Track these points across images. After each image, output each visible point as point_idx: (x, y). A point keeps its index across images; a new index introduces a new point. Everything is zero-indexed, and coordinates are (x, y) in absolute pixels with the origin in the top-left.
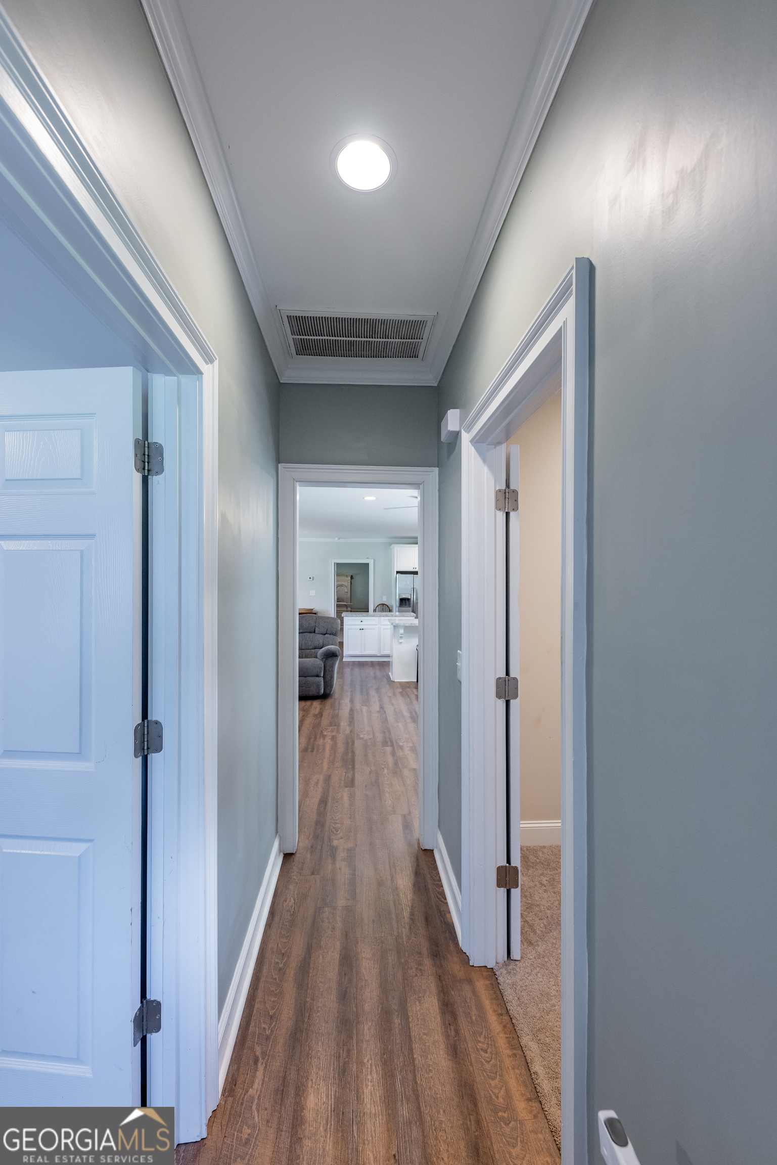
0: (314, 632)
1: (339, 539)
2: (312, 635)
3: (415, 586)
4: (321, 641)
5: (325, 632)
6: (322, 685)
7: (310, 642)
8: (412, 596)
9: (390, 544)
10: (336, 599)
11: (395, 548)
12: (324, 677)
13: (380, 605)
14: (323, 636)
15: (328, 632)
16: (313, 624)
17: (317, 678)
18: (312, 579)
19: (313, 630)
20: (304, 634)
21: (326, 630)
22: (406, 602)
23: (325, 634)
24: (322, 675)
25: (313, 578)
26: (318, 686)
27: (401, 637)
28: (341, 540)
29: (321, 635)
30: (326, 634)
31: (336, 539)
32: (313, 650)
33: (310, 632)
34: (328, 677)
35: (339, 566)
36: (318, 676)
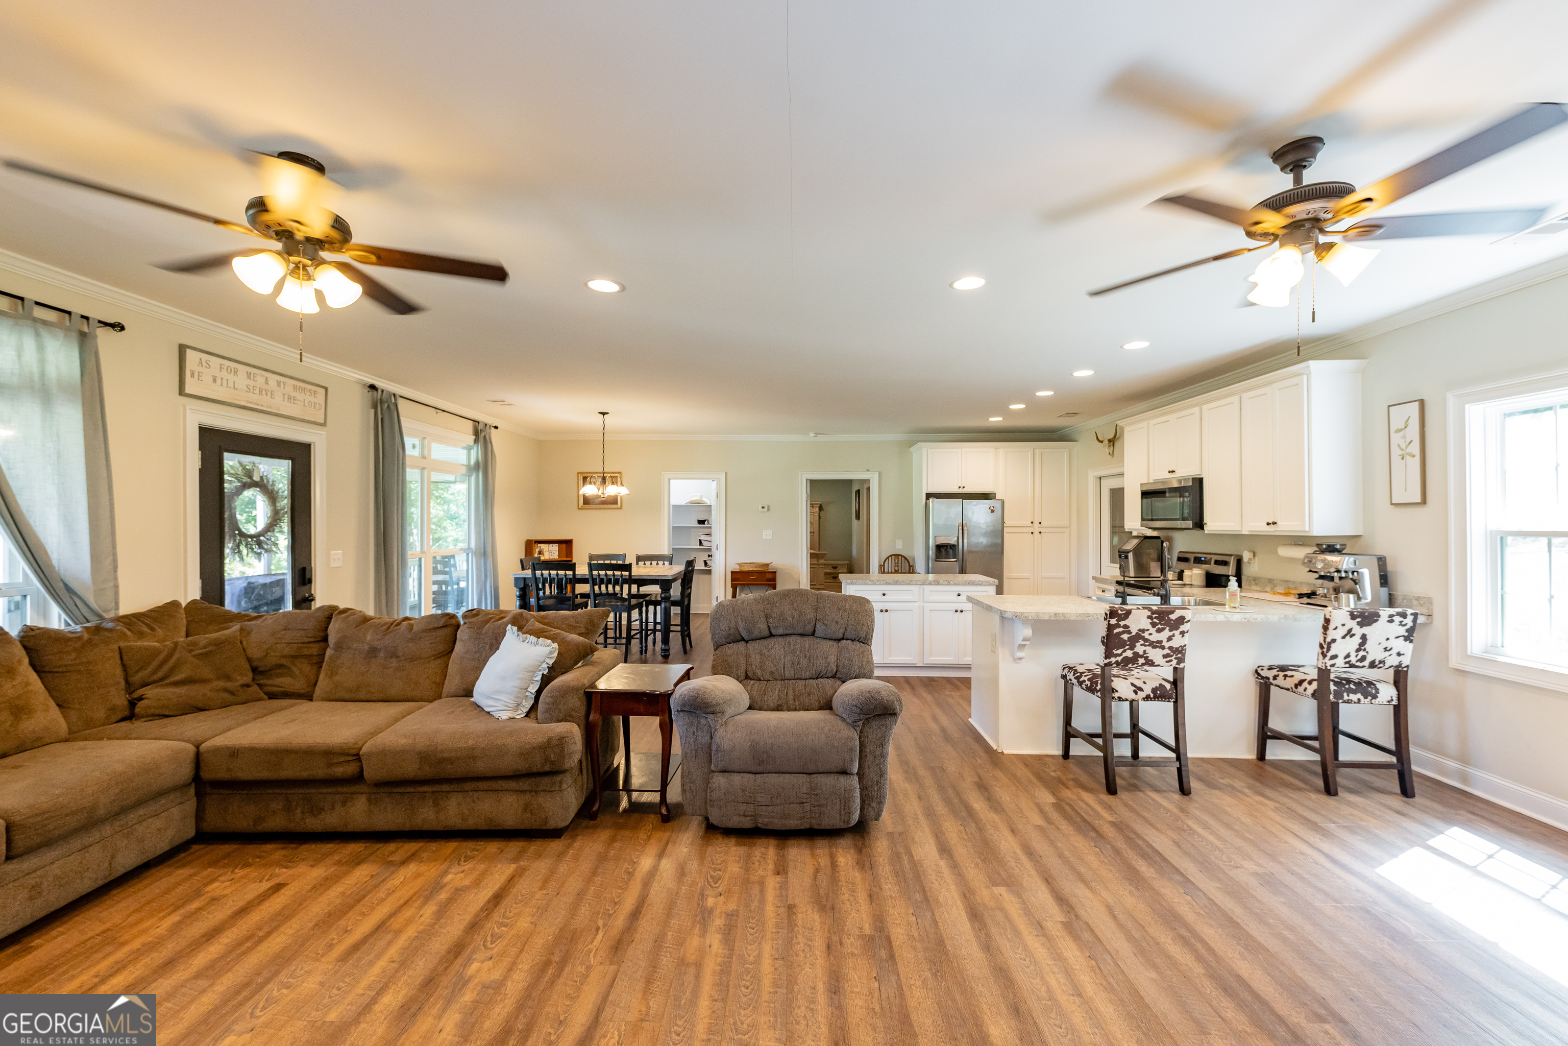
0: (813, 634)
1: (817, 434)
2: (807, 641)
3: (964, 522)
4: (832, 659)
5: (841, 636)
6: (858, 801)
7: (804, 662)
8: (960, 540)
9: (912, 443)
10: (809, 546)
11: (924, 450)
12: (861, 775)
13: (891, 556)
14: (835, 644)
15: (848, 635)
16: (810, 615)
17: (842, 779)
18: (766, 509)
19: (809, 629)
20: (788, 639)
21: (842, 631)
22: (947, 551)
23: (839, 640)
24: (855, 770)
25: (768, 507)
26: (846, 802)
27: (1022, 647)
28: (820, 438)
29: (830, 643)
30: (843, 639)
31: (812, 435)
32: (813, 682)
33: (802, 635)
34: (871, 775)
35: (814, 484)
36: (844, 772)
